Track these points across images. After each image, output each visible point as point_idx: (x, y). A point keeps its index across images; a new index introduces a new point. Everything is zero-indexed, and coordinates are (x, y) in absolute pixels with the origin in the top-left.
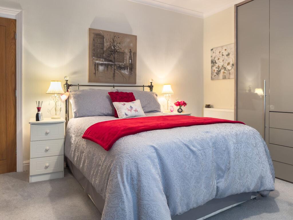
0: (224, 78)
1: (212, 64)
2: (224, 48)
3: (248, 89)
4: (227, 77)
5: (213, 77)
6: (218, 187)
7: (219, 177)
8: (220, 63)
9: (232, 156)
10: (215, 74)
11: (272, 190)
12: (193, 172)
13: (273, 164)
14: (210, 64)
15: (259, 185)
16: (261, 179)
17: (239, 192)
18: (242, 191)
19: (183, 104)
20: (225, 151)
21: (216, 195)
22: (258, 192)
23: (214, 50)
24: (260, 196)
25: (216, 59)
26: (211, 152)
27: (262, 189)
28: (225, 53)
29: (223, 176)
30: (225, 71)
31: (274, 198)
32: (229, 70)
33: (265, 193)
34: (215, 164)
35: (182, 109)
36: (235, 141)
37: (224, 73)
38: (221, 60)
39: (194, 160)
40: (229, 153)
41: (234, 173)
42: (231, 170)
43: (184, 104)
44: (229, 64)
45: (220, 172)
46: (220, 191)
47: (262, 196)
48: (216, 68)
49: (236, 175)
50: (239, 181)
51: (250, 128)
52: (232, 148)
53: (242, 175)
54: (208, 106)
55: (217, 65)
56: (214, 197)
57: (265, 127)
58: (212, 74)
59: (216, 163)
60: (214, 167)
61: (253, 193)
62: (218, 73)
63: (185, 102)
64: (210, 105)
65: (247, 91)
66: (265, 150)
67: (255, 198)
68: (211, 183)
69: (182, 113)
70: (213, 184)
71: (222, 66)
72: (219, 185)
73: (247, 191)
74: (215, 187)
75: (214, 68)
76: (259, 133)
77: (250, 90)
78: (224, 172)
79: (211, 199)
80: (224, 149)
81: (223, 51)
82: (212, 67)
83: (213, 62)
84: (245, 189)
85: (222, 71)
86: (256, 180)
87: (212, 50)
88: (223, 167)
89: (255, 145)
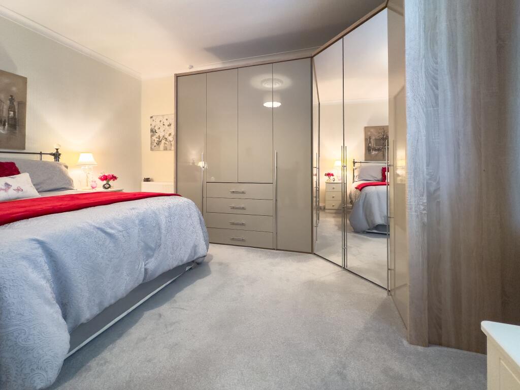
0: (166, 149)
1: (152, 133)
2: (166, 118)
3: (191, 161)
4: (168, 149)
5: (153, 147)
6: (146, 270)
7: (148, 257)
8: (160, 133)
9: (163, 231)
10: (155, 144)
11: (205, 256)
12: (109, 261)
13: (208, 231)
14: (149, 134)
15: (193, 254)
16: (195, 247)
17: (172, 268)
18: (175, 266)
19: (111, 178)
20: (154, 227)
21: (144, 279)
22: (193, 261)
23: (154, 118)
24: (196, 264)
25: (156, 128)
26: (136, 231)
27: (195, 258)
28: (167, 123)
29: (153, 255)
30: (166, 142)
31: (208, 262)
32: (170, 141)
33: (200, 261)
34: (142, 244)
35: (109, 185)
36: (167, 214)
37: (165, 143)
38: (162, 130)
39: (112, 245)
40: (159, 229)
41: (165, 248)
42: (162, 246)
43: (114, 178)
44: (170, 135)
45: (149, 252)
46: (149, 272)
47: (198, 264)
48: (157, 138)
49: (168, 251)
50: (171, 256)
51: (186, 199)
52: (164, 223)
53: (175, 248)
54: (147, 180)
55: (157, 135)
56: (141, 282)
57: (203, 197)
58: (152, 143)
59: (144, 242)
60: (140, 248)
61: (188, 264)
62: (159, 143)
63: (115, 175)
64: (149, 178)
65: (191, 164)
66: (200, 219)
67: (191, 269)
68: (137, 267)
69: (109, 190)
70: (139, 268)
71: (163, 137)
72: (148, 266)
73: (181, 264)
74: (143, 270)
75: (154, 138)
76: (194, 203)
77: (193, 163)
78: (153, 250)
79: (137, 285)
80: (154, 225)
81: (165, 121)
82: (152, 136)
83: (153, 131)
84: (178, 263)
85: (163, 141)
86: (189, 251)
87: (152, 117)
88: (153, 246)
89: (189, 216)
